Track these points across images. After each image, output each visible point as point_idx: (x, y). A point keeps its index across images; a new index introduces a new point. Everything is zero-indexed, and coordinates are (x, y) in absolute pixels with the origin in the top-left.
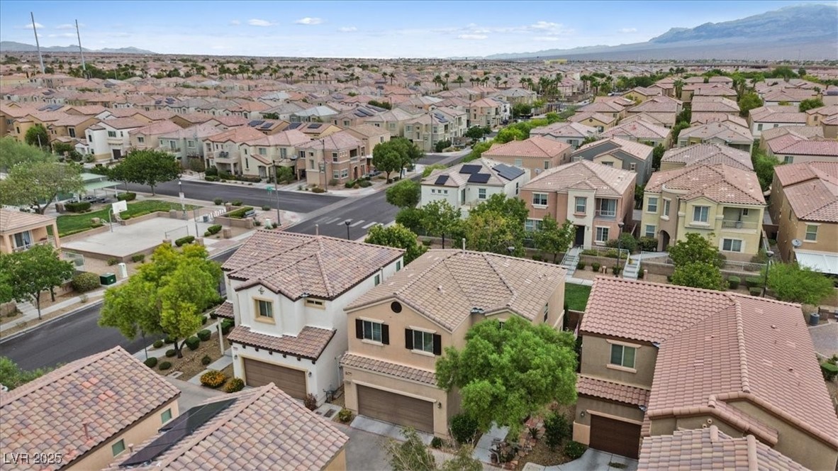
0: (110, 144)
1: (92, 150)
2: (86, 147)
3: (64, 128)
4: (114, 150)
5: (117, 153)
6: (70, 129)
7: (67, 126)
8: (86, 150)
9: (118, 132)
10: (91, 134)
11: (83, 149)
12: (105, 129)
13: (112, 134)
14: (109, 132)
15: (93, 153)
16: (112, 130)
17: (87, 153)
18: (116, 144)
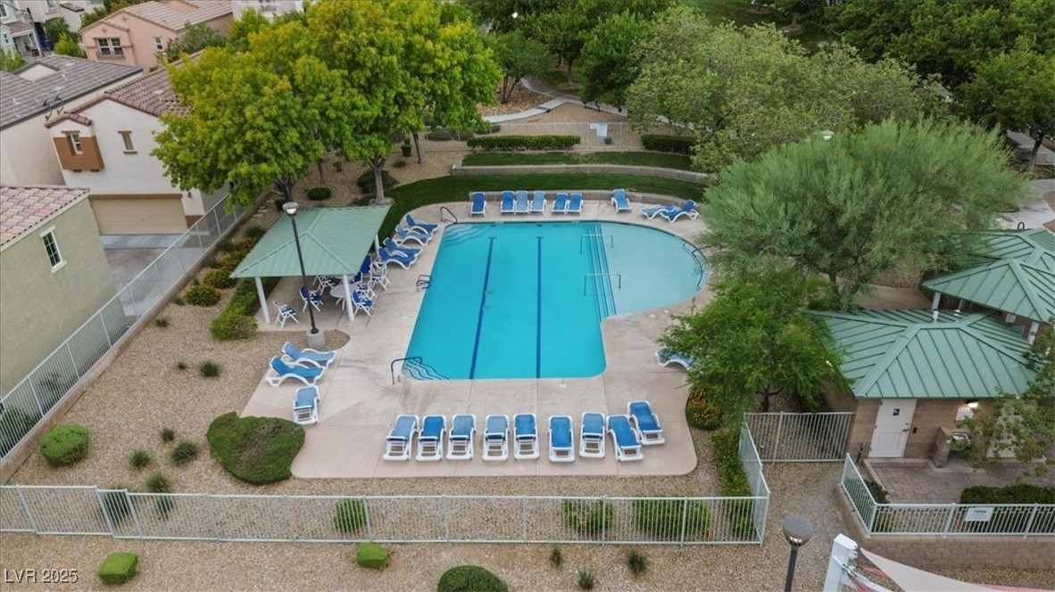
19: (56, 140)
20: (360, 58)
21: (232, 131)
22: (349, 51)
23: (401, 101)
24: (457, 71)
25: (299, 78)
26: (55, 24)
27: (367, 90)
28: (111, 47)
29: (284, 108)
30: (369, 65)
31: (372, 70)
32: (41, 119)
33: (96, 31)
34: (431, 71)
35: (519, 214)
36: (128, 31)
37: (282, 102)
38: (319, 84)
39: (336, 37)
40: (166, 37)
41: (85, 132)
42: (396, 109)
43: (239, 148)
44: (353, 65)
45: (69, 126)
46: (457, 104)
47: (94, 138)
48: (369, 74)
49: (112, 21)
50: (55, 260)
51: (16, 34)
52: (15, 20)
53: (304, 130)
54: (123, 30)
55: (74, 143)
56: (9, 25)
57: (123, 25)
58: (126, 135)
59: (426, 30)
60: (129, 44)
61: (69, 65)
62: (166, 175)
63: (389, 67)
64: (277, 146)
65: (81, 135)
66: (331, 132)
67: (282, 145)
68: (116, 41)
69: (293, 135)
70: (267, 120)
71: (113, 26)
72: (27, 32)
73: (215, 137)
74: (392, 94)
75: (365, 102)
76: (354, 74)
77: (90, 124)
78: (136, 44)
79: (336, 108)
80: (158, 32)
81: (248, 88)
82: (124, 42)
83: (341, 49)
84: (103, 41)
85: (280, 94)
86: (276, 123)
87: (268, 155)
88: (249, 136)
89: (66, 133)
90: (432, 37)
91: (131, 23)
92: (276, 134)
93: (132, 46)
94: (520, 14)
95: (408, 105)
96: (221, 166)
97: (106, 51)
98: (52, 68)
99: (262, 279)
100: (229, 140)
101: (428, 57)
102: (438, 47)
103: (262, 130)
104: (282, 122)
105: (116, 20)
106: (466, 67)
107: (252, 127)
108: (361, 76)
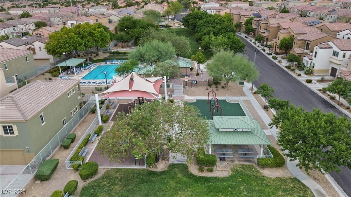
0: (331, 62)
1: (314, 64)
2: (310, 61)
3: (303, 41)
4: (333, 68)
5: (334, 71)
6: (307, 43)
7: (306, 40)
8: (309, 63)
9: (341, 54)
10: (317, 51)
11: (308, 62)
12: (331, 48)
13: (335, 54)
14: (334, 51)
15: (313, 67)
16: (337, 50)
17: (309, 66)
18: (335, 64)
19: (27, 48)
20: (80, 33)
21: (57, 44)
22: (79, 32)
23: (88, 41)
24: (99, 36)
25: (69, 36)
26: (26, 33)
27: (82, 39)
28: (39, 35)
29: (66, 40)
30: (82, 34)
31: (82, 35)
32: (25, 45)
33: (36, 32)
34: (94, 36)
35: (114, 63)
36: (43, 32)
37: (66, 39)
38: (73, 37)
39: (77, 30)
40: (50, 33)
41: (33, 47)
42: (87, 42)
43: (58, 47)
44: (80, 34)
45: (30, 46)
46: (100, 42)
47: (34, 48)
48: (82, 36)
49: (39, 30)
50: (27, 61)
51: (17, 35)
52: (17, 32)
53: (70, 44)
54: (41, 32)
55: (30, 49)
56: (16, 33)
57: (41, 31)
58: (40, 47)
59: (94, 29)
60: (42, 35)
61: (30, 37)
62: (46, 52)
63: (86, 35)
64: (65, 46)
65: (32, 47)
66: (75, 45)
67: (65, 47)
68: (40, 34)
69: (67, 45)
70: (63, 42)
71: (40, 31)
72: (20, 34)
73: (54, 45)
74: (86, 40)
75: (81, 40)
76: (80, 36)
77: (34, 45)
78: (44, 35)
79: (75, 41)
80: (49, 32)
81: (60, 37)
82: (42, 34)
83: (77, 32)
84: (37, 34)
85: (66, 38)
86: (65, 43)
87: (63, 48)
88: (60, 44)
89: (29, 47)
90: (95, 30)
91: (44, 31)
92: (65, 45)
93: (43, 35)
94: (127, 29)
95: (89, 41)
96: (55, 50)
97: (38, 36)
98: (27, 38)
99: (61, 67)
100: (56, 46)
101: (94, 34)
102: (96, 32)
103: (62, 44)
104: (66, 42)
105: (40, 30)
106: (101, 35)
107: (60, 43)
108: (81, 36)
